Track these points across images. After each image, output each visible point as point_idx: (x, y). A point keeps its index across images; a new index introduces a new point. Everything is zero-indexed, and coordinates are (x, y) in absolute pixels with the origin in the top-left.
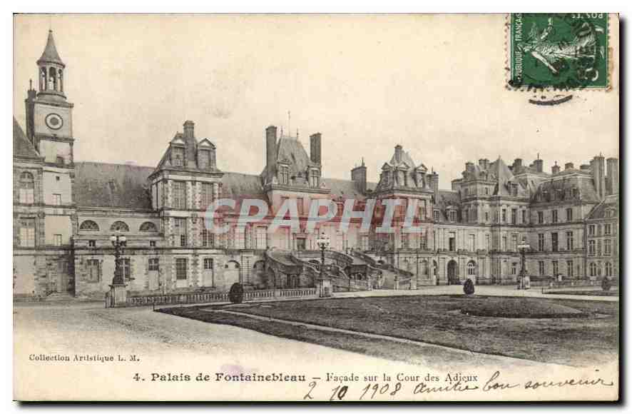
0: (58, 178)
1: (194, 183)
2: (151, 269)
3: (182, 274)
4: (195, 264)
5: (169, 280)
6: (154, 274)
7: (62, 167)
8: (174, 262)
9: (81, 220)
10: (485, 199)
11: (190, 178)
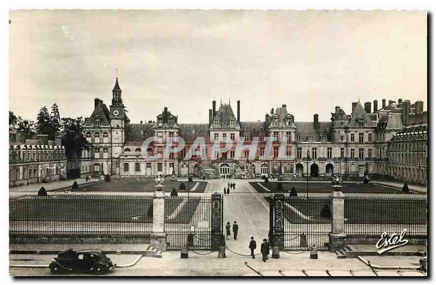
0: (117, 133)
1: (166, 132)
2: (148, 167)
3: (160, 169)
4: (165, 165)
5: (155, 171)
6: (149, 169)
7: (118, 129)
8: (157, 164)
9: (125, 148)
10: (340, 128)
11: (164, 130)
